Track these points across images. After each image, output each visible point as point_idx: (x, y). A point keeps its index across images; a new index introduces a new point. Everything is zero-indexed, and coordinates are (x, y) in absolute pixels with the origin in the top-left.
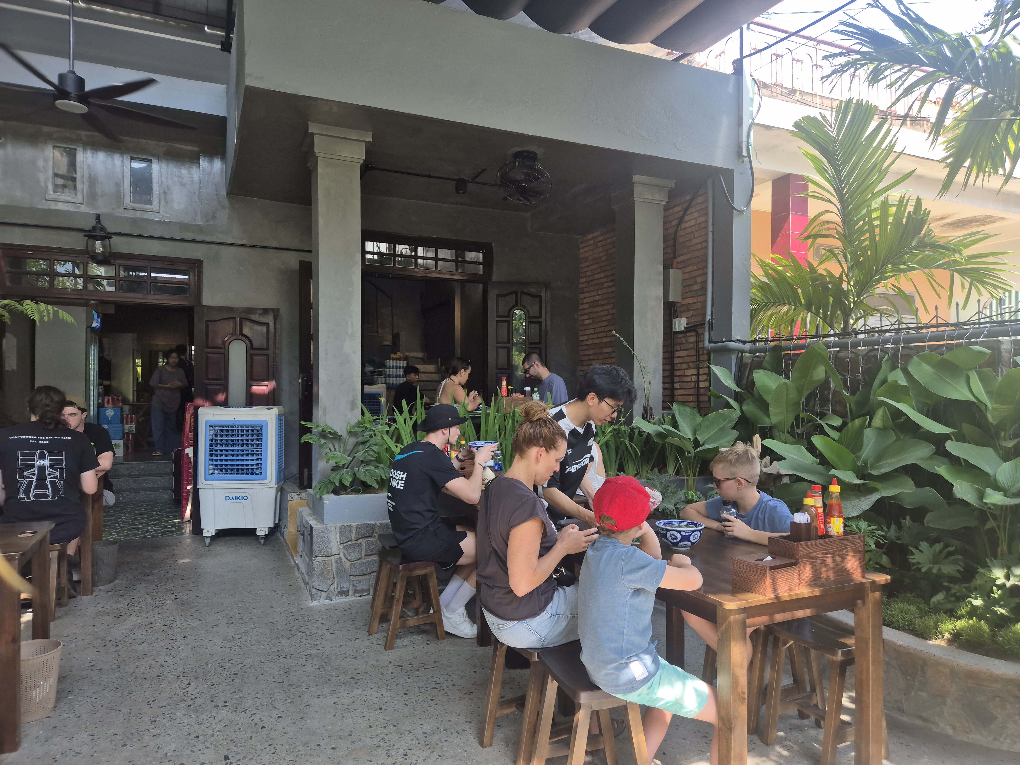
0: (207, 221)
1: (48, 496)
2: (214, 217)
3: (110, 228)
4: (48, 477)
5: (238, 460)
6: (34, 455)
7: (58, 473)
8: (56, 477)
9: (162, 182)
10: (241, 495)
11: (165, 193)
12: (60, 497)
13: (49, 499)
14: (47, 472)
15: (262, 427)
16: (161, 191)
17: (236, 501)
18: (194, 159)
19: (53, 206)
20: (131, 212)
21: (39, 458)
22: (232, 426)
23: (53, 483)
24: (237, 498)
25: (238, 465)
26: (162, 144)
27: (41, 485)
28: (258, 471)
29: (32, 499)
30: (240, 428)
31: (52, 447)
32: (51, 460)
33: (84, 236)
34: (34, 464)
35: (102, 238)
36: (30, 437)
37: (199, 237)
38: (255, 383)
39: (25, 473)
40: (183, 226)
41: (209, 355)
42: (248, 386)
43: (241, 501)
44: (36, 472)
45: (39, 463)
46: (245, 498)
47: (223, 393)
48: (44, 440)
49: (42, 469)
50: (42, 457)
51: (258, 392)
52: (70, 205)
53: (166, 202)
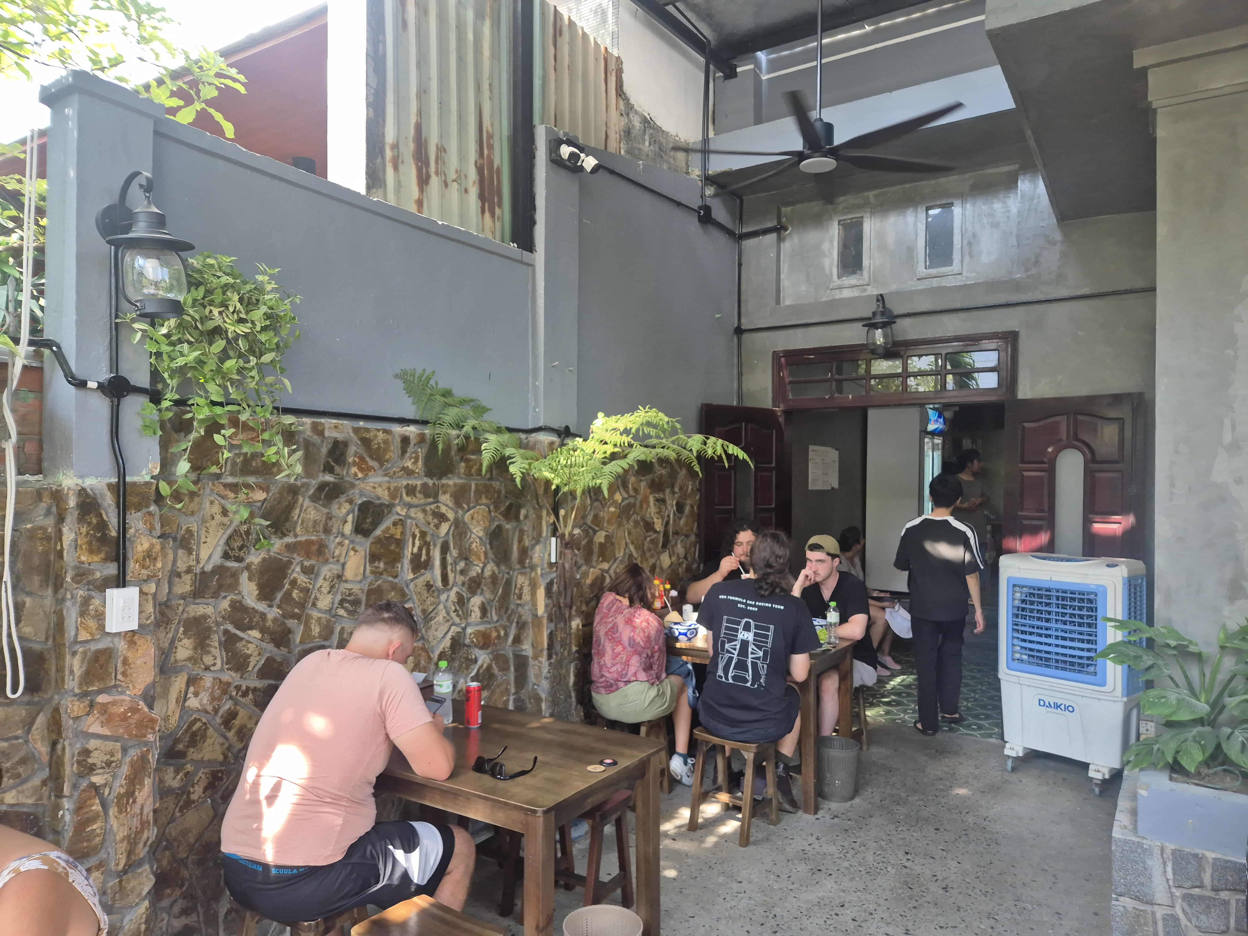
0: (1027, 270)
1: (747, 681)
2: (1037, 263)
3: (897, 308)
4: (750, 656)
5: (1057, 646)
6: (739, 623)
7: (761, 654)
8: (758, 658)
9: (966, 230)
10: (1064, 702)
11: (970, 244)
12: (760, 685)
13: (748, 685)
14: (750, 650)
15: (1096, 595)
16: (965, 242)
17: (1055, 711)
18: (1010, 183)
19: (838, 295)
20: (926, 282)
21: (744, 630)
22: (1048, 590)
23: (754, 665)
24: (1057, 706)
25: (1057, 654)
26: (967, 176)
27: (741, 666)
28: (1091, 669)
29: (731, 681)
30: (1060, 594)
31: (761, 616)
32: (756, 634)
33: (864, 326)
34: (737, 636)
35: (884, 325)
36: (739, 599)
37: (1015, 298)
38: (1097, 518)
39: (727, 646)
40: (992, 285)
41: (1025, 474)
42: (1087, 522)
43: (1063, 712)
44: (738, 647)
45: (743, 635)
46: (1071, 709)
47: (1046, 532)
48: (753, 606)
49: (745, 644)
50: (747, 628)
51: (1102, 532)
52: (855, 289)
53: (971, 256)
